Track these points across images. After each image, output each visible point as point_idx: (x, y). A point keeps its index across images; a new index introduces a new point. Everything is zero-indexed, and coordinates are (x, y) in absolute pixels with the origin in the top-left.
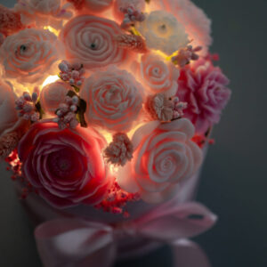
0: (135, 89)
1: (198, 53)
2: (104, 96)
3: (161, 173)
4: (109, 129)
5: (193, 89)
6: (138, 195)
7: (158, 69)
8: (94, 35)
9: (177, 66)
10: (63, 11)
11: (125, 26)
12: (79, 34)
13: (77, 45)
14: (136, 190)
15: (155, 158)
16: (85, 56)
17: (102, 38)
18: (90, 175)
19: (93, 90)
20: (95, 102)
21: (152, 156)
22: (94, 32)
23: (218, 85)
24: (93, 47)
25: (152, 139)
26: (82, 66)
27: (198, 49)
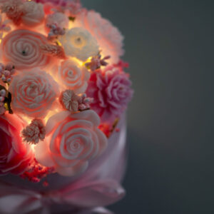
0: (50, 86)
1: (106, 61)
2: (25, 90)
3: (71, 152)
4: (30, 116)
5: (101, 89)
6: (53, 169)
7: (72, 72)
8: (25, 44)
9: (89, 70)
10: (4, 26)
11: (50, 38)
12: (14, 43)
13: (12, 51)
14: (51, 165)
15: (66, 140)
16: (16, 60)
17: (31, 47)
18: (14, 151)
19: (18, 85)
20: (19, 94)
21: (63, 138)
22: (26, 42)
23: (121, 86)
24: (24, 53)
25: (64, 125)
26: (14, 67)
27: (107, 58)
